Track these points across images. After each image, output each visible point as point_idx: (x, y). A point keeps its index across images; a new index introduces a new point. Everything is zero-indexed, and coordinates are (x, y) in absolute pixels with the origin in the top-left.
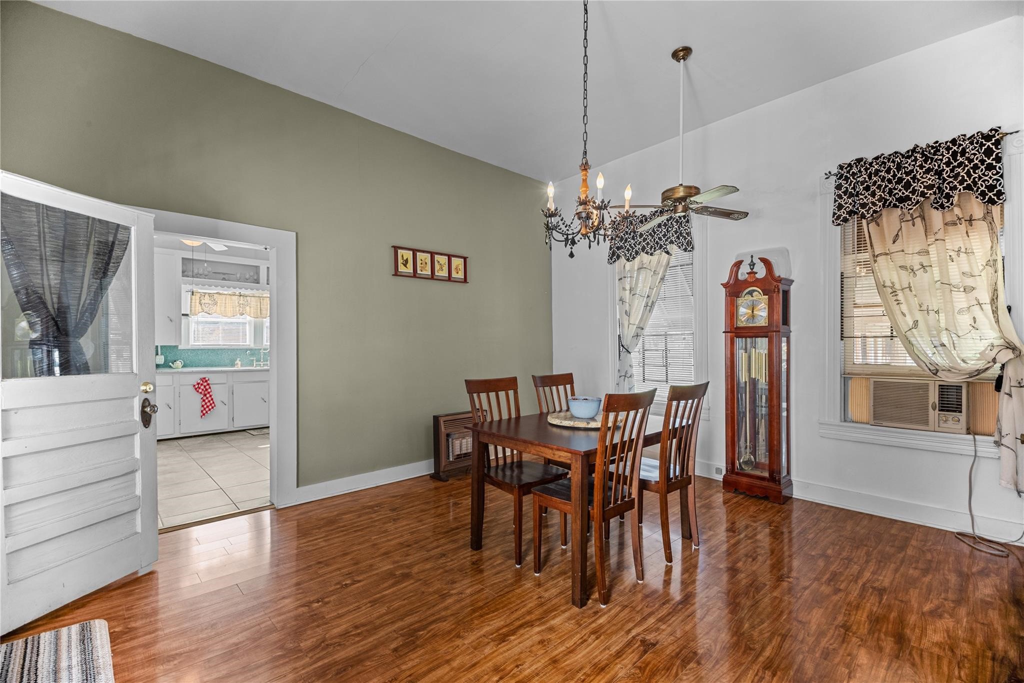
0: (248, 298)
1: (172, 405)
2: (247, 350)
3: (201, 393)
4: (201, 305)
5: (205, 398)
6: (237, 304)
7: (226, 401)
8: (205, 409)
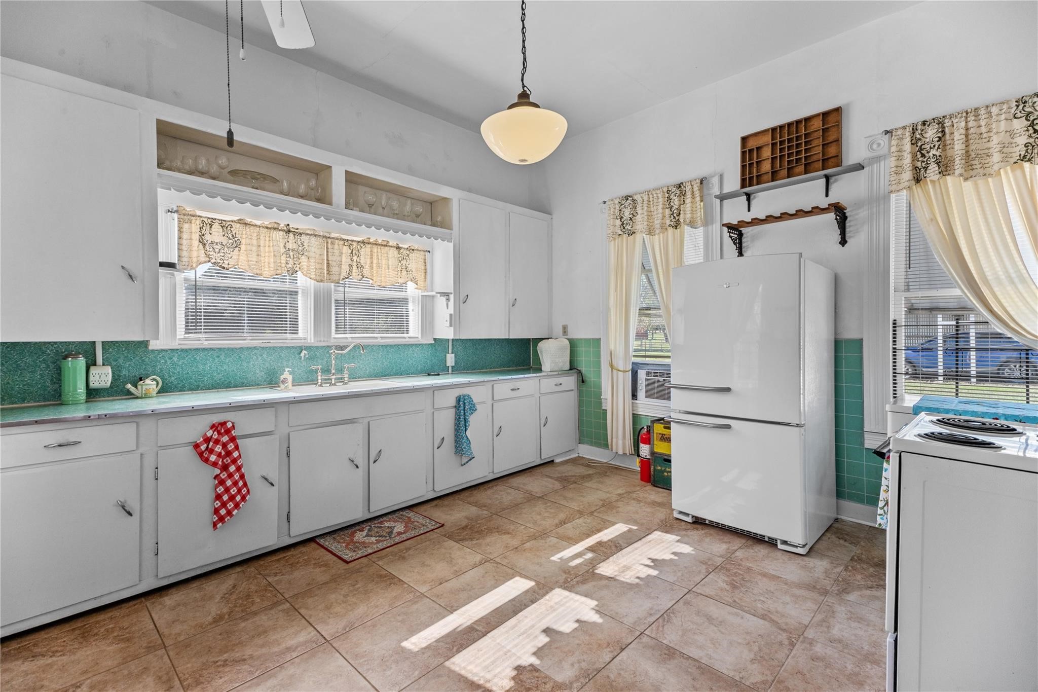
0: (303, 237)
1: (133, 505)
2: (301, 349)
3: (215, 464)
4: (204, 245)
5: (224, 476)
6: (283, 250)
7: (273, 477)
8: (224, 505)
